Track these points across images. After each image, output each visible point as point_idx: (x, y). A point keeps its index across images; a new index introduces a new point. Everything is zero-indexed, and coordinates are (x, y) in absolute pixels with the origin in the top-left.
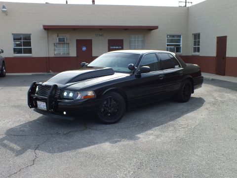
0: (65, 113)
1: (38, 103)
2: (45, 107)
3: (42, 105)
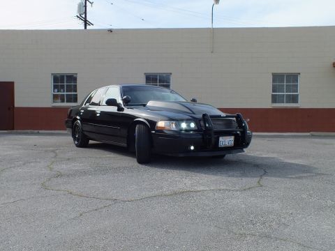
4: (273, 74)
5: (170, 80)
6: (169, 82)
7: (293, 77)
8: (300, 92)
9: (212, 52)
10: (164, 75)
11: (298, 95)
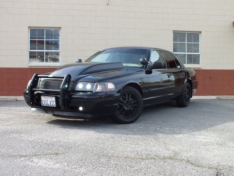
0: (81, 109)
1: (43, 98)
2: (55, 103)
3: (49, 101)
4: (173, 31)
5: (58, 35)
6: (58, 38)
7: (194, 36)
8: (201, 52)
9: (108, 5)
10: (52, 30)
11: (199, 56)
